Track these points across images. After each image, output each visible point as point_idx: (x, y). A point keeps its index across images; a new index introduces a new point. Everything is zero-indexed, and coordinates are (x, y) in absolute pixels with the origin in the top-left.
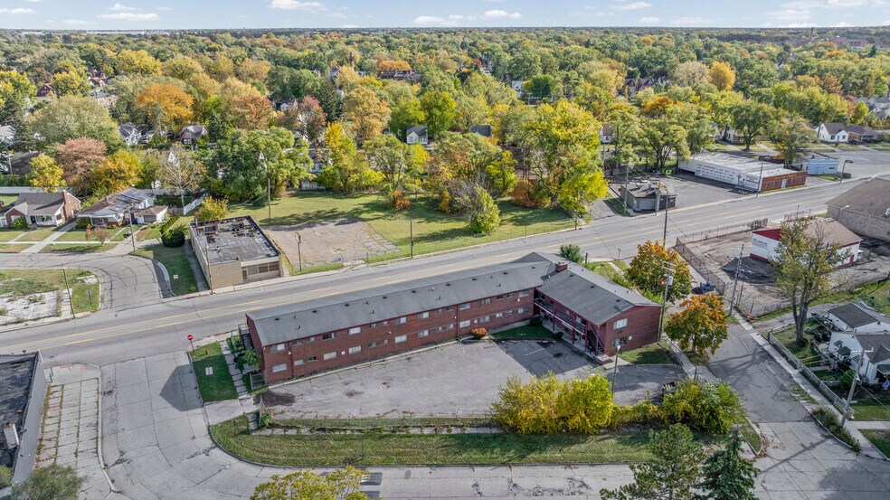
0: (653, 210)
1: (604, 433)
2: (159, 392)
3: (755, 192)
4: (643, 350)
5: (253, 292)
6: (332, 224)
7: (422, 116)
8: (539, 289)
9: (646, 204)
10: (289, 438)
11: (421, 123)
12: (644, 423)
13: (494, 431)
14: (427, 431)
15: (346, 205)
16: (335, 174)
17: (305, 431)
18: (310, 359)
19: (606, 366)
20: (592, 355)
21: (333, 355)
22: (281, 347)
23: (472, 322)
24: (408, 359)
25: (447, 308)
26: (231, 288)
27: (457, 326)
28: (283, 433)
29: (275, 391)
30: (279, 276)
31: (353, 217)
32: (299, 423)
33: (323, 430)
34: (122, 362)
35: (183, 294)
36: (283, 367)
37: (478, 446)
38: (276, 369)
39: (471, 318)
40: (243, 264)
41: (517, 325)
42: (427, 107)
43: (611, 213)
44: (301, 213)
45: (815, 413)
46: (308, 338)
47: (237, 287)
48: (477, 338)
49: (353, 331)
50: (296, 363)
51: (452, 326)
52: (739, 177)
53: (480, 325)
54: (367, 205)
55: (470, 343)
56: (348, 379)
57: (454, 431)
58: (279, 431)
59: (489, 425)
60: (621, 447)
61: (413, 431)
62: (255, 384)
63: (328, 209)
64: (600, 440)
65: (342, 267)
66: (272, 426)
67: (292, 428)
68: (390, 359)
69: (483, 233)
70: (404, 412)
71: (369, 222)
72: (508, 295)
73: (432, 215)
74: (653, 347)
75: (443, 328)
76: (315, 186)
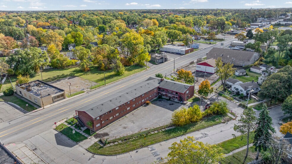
0: (162, 62)
1: (200, 121)
2: (56, 144)
3: (184, 54)
4: (192, 98)
5: (59, 105)
6: (66, 79)
7: (73, 40)
8: (159, 87)
9: (161, 61)
10: (117, 145)
11: (73, 43)
12: (207, 116)
13: (173, 127)
14: (156, 132)
15: (66, 72)
16: (58, 62)
17: (120, 142)
18: (106, 120)
19: (187, 104)
20: (182, 102)
21: (112, 117)
22: (98, 118)
23: (145, 100)
24: (133, 114)
25: (139, 97)
26: (49, 106)
27: (141, 102)
28: (113, 144)
29: (99, 133)
30: (64, 98)
31: (72, 76)
32: (117, 140)
33: (126, 140)
34: (30, 138)
35: (32, 111)
36: (99, 125)
37: (173, 132)
38: (97, 126)
39: (144, 99)
40: (52, 96)
41: (155, 98)
42: (74, 37)
43: (152, 64)
44: (52, 77)
45: (239, 105)
46: (105, 113)
47: (52, 105)
48: (148, 104)
49: (117, 109)
50: (103, 122)
51: (140, 102)
52: (178, 51)
53: (147, 100)
54: (74, 71)
55: (146, 106)
56: (120, 124)
57: (163, 130)
58: (111, 144)
59: (172, 126)
60: (207, 123)
61: (152, 133)
62: (91, 132)
63: (61, 74)
64: (200, 123)
65: (84, 92)
66: (109, 143)
67: (115, 142)
68: (127, 115)
69: (121, 75)
70: (145, 129)
71: (80, 76)
72: (152, 90)
73: (99, 72)
74: (193, 97)
75: (138, 103)
76: (49, 67)
